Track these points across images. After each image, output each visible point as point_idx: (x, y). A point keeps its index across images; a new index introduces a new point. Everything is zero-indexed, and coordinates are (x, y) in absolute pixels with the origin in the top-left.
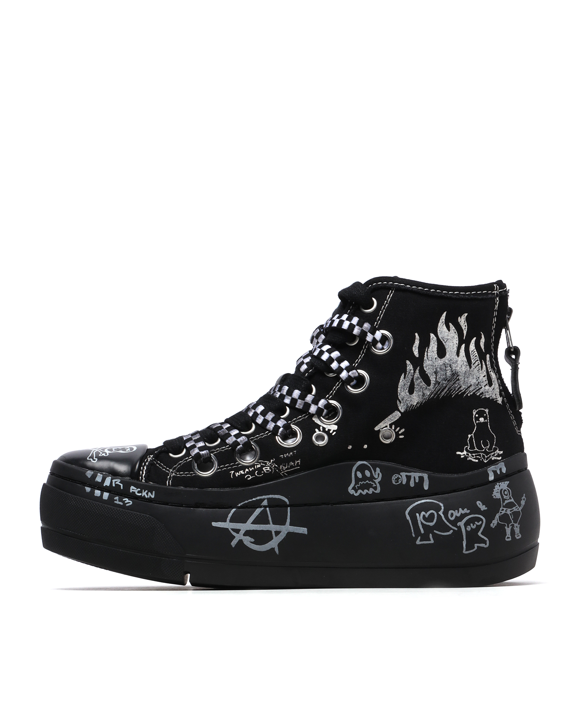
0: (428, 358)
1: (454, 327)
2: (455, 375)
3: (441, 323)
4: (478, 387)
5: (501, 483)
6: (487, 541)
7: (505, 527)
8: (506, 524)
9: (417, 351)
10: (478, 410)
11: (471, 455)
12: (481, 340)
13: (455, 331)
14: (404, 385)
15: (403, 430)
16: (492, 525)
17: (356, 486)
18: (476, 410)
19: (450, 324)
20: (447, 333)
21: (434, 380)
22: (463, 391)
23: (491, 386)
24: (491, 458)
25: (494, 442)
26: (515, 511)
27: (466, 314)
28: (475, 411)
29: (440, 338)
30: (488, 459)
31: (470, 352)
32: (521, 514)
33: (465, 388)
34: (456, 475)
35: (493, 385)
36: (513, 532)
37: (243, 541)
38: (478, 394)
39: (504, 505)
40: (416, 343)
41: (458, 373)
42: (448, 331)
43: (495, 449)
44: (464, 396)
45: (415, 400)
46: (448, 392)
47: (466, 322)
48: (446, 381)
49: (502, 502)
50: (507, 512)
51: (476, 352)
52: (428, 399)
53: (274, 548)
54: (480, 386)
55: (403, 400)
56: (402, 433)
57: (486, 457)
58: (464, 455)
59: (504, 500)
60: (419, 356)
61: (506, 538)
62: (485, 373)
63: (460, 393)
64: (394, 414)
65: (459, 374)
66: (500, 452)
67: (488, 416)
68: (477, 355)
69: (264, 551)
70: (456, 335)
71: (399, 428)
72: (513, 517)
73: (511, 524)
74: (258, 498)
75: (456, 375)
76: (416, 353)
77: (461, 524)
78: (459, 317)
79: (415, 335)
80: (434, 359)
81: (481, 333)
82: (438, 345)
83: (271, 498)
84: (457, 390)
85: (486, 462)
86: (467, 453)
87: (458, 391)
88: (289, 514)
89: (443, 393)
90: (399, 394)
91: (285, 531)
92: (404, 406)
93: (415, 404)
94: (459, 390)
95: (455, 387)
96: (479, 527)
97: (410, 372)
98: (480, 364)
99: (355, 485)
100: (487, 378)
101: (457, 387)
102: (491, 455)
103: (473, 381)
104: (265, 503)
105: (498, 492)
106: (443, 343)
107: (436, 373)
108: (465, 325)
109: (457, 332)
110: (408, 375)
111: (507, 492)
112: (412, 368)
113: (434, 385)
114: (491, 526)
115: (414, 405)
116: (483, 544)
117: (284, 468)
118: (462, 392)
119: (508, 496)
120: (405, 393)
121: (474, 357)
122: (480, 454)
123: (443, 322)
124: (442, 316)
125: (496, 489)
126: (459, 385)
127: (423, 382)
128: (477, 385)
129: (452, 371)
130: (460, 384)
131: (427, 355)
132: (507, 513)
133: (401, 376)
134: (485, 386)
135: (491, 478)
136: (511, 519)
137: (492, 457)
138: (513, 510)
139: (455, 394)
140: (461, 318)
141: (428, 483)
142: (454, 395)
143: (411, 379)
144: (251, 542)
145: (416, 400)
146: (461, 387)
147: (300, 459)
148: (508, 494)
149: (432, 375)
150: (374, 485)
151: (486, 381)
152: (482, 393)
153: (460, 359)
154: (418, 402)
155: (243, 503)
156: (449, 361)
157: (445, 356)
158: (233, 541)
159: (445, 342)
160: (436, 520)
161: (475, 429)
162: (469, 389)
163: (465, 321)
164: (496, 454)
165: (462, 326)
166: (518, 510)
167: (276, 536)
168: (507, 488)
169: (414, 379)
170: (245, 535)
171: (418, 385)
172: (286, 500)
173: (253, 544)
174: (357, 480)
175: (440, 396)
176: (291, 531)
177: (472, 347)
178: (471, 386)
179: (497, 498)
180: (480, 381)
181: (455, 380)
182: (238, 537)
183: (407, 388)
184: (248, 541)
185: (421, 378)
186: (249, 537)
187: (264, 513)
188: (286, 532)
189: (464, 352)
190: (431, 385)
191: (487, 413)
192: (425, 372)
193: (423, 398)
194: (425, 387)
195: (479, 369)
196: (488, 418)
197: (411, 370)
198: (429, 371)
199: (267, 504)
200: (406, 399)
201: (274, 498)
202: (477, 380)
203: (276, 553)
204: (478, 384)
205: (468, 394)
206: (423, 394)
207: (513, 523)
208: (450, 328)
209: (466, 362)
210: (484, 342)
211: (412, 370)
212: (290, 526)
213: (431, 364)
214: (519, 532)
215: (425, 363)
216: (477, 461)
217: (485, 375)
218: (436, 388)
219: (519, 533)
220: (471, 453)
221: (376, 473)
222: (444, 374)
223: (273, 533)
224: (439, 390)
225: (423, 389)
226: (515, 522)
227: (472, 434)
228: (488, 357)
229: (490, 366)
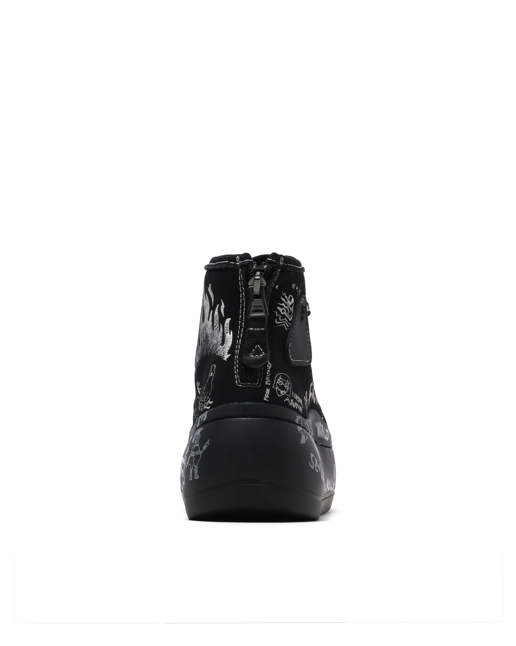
4: (217, 346)
5: (199, 429)
7: (190, 468)
8: (191, 465)
12: (222, 306)
16: (186, 466)
19: (206, 294)
21: (201, 342)
23: (223, 345)
25: (210, 393)
28: (211, 367)
31: (215, 317)
32: (201, 458)
33: (211, 347)
35: (225, 345)
36: (193, 473)
38: (215, 353)
39: (193, 448)
41: (208, 335)
42: (206, 300)
43: (208, 400)
44: (211, 354)
50: (193, 455)
51: (218, 317)
57: (202, 406)
59: (194, 444)
61: (190, 478)
63: (210, 351)
66: (210, 402)
67: (215, 371)
68: (218, 319)
70: (209, 302)
78: (209, 287)
81: (222, 300)
85: (202, 410)
94: (209, 349)
98: (219, 327)
100: (222, 339)
101: (208, 347)
102: (204, 404)
105: (195, 437)
108: (212, 293)
109: (209, 300)
111: (198, 438)
116: (184, 481)
121: (216, 321)
130: (210, 344)
135: (198, 425)
136: (194, 461)
137: (205, 407)
138: (196, 453)
142: (208, 353)
148: (198, 440)
149: (200, 337)
151: (221, 341)
152: (217, 351)
153: (209, 323)
156: (205, 325)
157: (204, 321)
159: (205, 309)
161: (207, 382)
164: (207, 404)
165: (210, 295)
166: (199, 454)
168: (200, 434)
177: (216, 313)
180: (217, 341)
181: (206, 341)
189: (211, 316)
191: (215, 369)
193: (199, 357)
195: (218, 331)
196: (214, 373)
204: (217, 344)
206: (199, 353)
208: (206, 297)
209: (211, 325)
210: (224, 308)
214: (197, 473)
217: (221, 336)
218: (202, 348)
226: (195, 464)
227: (205, 386)
228: (228, 321)
229: (229, 328)
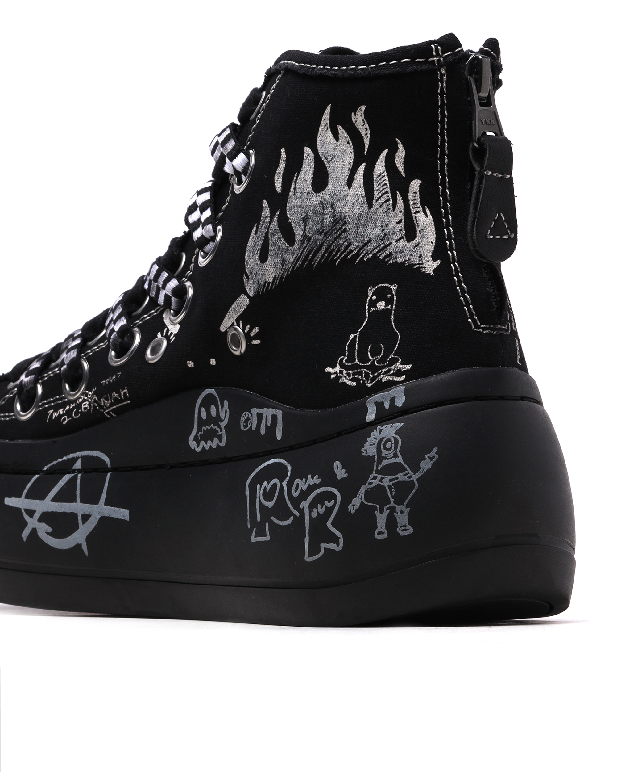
0: (296, 194)
1: (346, 132)
2: (338, 222)
3: (323, 127)
4: (384, 243)
5: (385, 426)
6: (340, 538)
7: (376, 512)
8: (378, 506)
9: (281, 182)
10: (376, 287)
11: (346, 373)
12: (397, 154)
13: (348, 138)
14: (254, 246)
15: (256, 330)
16: (350, 507)
17: (199, 435)
18: (374, 287)
19: (339, 127)
20: (333, 144)
21: (301, 234)
22: (355, 252)
23: (413, 239)
24: (381, 379)
25: (395, 347)
26: (401, 480)
27: (363, 108)
28: (371, 289)
29: (321, 156)
30: (375, 380)
31: (375, 179)
32: (416, 488)
33: (358, 246)
34: (319, 412)
35: (417, 239)
36: (391, 522)
37: (37, 530)
38: (381, 257)
39: (379, 469)
40: (280, 166)
41: (345, 218)
42: (335, 142)
43: (394, 361)
44: (357, 261)
45: (270, 273)
46: (326, 255)
47: (366, 122)
48: (321, 234)
49: (375, 464)
50: (383, 482)
51: (386, 178)
52: (293, 269)
53: (81, 544)
54: (388, 240)
55: (252, 273)
56: (255, 335)
57: (371, 376)
58: (336, 373)
59: (381, 459)
60: (281, 191)
61: (376, 534)
62: (401, 216)
63: (350, 256)
64: (239, 300)
65: (346, 220)
66: (405, 366)
67: (395, 299)
68: (387, 182)
69: (65, 550)
70: (350, 147)
71: (248, 326)
72: (393, 493)
73: (388, 506)
74: (71, 456)
75: (340, 222)
76: (278, 186)
77: (305, 505)
78: (353, 114)
79: (281, 152)
80: (306, 194)
81: (397, 139)
82: (315, 168)
83: (87, 456)
84: (345, 251)
85: (369, 385)
86: (341, 369)
87: (345, 253)
88: (107, 485)
89: (318, 259)
90: (247, 263)
91: (97, 514)
92: (254, 286)
93: (271, 280)
94: (348, 251)
95: (340, 246)
96: (329, 511)
97: (264, 222)
98: (391, 200)
99: (197, 432)
100: (404, 226)
101: (344, 246)
102: (382, 372)
103: (374, 232)
104: (78, 465)
105: (374, 444)
106: (324, 163)
107: (305, 220)
108: (364, 127)
109: (352, 142)
110: (261, 227)
111: (392, 444)
112: (268, 214)
113: (300, 242)
114: (349, 510)
115: (270, 282)
116: (334, 543)
117: (108, 404)
118: (353, 253)
119: (392, 451)
120: (255, 261)
121: (379, 186)
122: (362, 371)
123: (327, 123)
124: (325, 114)
125: (372, 437)
126: (346, 240)
127: (282, 239)
128: (382, 240)
129: (335, 216)
130: (349, 239)
131: (295, 188)
132: (382, 484)
133: (252, 229)
134: (397, 241)
135: (371, 416)
136: (390, 497)
137: (384, 377)
138: (397, 478)
139: (341, 258)
140: (355, 115)
141: (282, 428)
142: (339, 260)
143: (264, 235)
144: (48, 533)
145: (272, 273)
146: (350, 244)
147: (126, 388)
148: (393, 448)
149: (298, 224)
150: (219, 433)
151: (401, 230)
152: (391, 254)
153: (352, 192)
154: (276, 276)
155: (49, 465)
156: (332, 197)
157: (325, 189)
158: (24, 531)
159: (329, 162)
160: (276, 498)
161: (364, 323)
162: (365, 248)
163: (363, 120)
164: (394, 370)
165: (359, 130)
166: (410, 480)
167: (83, 523)
168: (395, 436)
169: (269, 233)
170: (40, 520)
171: (275, 244)
172: (106, 459)
173: (50, 536)
174: (202, 423)
175: (313, 263)
176: (106, 515)
177: (380, 168)
178: (370, 241)
179: (369, 456)
180: (388, 231)
181: (337, 231)
182: (32, 523)
183: (258, 250)
184: (43, 531)
185: (280, 232)
186: (46, 524)
187: (72, 483)
188: (99, 517)
189: (362, 178)
190: (296, 244)
191: (394, 293)
192: (288, 218)
193: (282, 268)
194: (286, 248)
195: (389, 209)
196: (395, 302)
197: (266, 217)
198: (293, 216)
199: (80, 468)
200: (256, 272)
201: (90, 456)
202: (383, 230)
203: (85, 554)
204: (384, 237)
205: (364, 256)
206: (283, 261)
207: (392, 504)
208: (339, 136)
209: (362, 197)
210: (403, 157)
211: (268, 217)
212: (105, 505)
213: (299, 204)
214: (407, 522)
215: (289, 203)
216: (354, 384)
217: (400, 218)
218: (304, 249)
219: (407, 525)
220: (347, 368)
221: (223, 409)
222: (320, 221)
223: (80, 518)
224: (309, 253)
225: (282, 252)
226: (399, 501)
227: (357, 333)
228: (415, 185)
229: (421, 202)
